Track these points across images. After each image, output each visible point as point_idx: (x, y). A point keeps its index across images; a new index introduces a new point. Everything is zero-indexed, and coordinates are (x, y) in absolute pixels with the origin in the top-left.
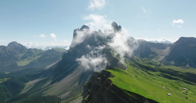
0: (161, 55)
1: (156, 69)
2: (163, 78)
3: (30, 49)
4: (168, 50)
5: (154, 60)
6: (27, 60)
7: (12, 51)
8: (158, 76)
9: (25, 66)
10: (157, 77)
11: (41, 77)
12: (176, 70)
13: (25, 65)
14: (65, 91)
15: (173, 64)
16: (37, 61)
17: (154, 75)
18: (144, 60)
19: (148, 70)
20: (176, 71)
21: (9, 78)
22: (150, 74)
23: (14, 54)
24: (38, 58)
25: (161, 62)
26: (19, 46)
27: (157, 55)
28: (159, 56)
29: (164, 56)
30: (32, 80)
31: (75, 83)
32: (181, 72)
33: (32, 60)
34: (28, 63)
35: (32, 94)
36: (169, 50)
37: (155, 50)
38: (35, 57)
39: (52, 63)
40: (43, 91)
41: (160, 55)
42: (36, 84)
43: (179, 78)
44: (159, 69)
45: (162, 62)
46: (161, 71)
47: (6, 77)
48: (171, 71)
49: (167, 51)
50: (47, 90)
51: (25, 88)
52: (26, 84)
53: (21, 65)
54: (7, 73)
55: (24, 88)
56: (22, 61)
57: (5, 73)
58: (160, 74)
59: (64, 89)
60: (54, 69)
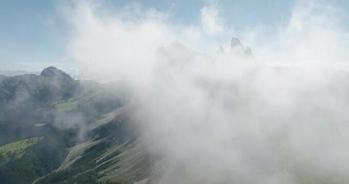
6: (72, 101)
11: (95, 138)
14: (140, 174)
16: (90, 102)
21: (42, 138)
24: (91, 98)
33: (81, 102)
34: (74, 107)
35: (80, 174)
38: (87, 95)
40: (98, 170)
42: (87, 151)
47: (35, 136)
50: (107, 167)
54: (38, 125)
56: (64, 102)
57: (35, 125)
59: (137, 170)
60: (120, 124)
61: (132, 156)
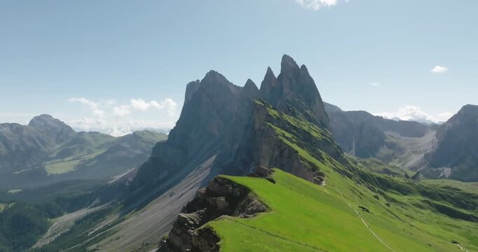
0: (413, 152)
1: (410, 187)
2: (434, 215)
3: (82, 133)
4: (429, 140)
5: (395, 163)
6: (70, 160)
7: (38, 138)
8: (417, 209)
9: (64, 175)
10: (417, 212)
12: (471, 192)
13: (64, 172)
14: (147, 244)
15: (447, 176)
16: (95, 161)
17: (406, 205)
18: (368, 161)
19: (386, 190)
20: (468, 195)
21: (11, 205)
22: (394, 200)
23: (41, 145)
26: (57, 126)
27: (401, 150)
28: (406, 154)
29: (423, 155)
30: (71, 210)
34: (72, 169)
36: (434, 138)
37: (396, 138)
38: (93, 152)
41: (409, 151)
42: (78, 222)
44: (417, 188)
46: (424, 193)
47: (4, 202)
48: (456, 194)
49: (428, 142)
50: (101, 240)
51: (49, 232)
52: (52, 220)
53: (54, 173)
54: (13, 191)
55: (46, 231)
56: (60, 162)
57: (10, 191)
58: (424, 201)
59: (144, 239)
60: (130, 183)
61: (140, 223)
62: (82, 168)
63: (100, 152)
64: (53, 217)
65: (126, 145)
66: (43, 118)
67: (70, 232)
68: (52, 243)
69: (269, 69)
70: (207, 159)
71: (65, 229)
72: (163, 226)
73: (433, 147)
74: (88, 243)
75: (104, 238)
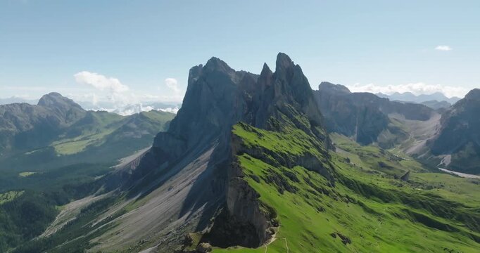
0: (417, 138)
1: (393, 194)
3: (90, 112)
4: (434, 125)
5: (396, 151)
6: (79, 140)
7: (48, 117)
11: (98, 191)
13: (73, 153)
15: (447, 165)
16: (103, 142)
19: (368, 198)
21: (20, 193)
24: (106, 136)
25: (414, 156)
26: (66, 104)
27: (404, 135)
28: (409, 140)
29: (424, 142)
30: (78, 198)
31: (171, 222)
32: (463, 206)
33: (92, 141)
34: (81, 149)
35: (67, 242)
36: (439, 123)
37: (401, 123)
38: (101, 132)
39: (138, 149)
40: (92, 236)
41: (412, 136)
42: (84, 211)
43: (458, 225)
45: (419, 157)
46: (405, 201)
47: (13, 190)
48: (436, 202)
49: (432, 126)
50: (103, 233)
51: (57, 220)
52: (60, 208)
53: (64, 153)
54: (25, 174)
55: (54, 219)
56: (69, 142)
57: (21, 174)
58: (404, 210)
59: (140, 236)
60: (133, 171)
61: (139, 217)
62: (91, 149)
63: (109, 132)
64: (60, 204)
65: (133, 126)
66: (53, 96)
67: (76, 221)
68: (59, 232)
69: (265, 65)
70: (205, 151)
71: (72, 217)
72: (159, 224)
73: (435, 134)
74: (91, 235)
75: (106, 231)
